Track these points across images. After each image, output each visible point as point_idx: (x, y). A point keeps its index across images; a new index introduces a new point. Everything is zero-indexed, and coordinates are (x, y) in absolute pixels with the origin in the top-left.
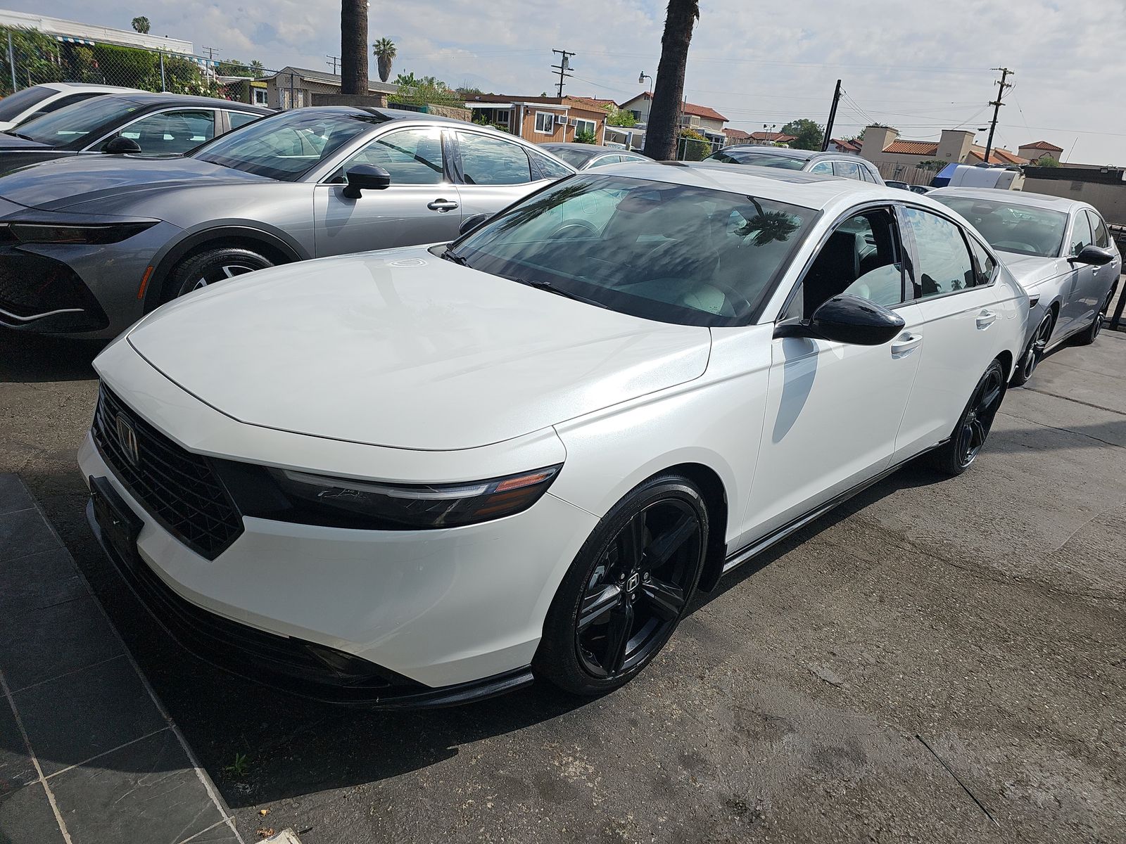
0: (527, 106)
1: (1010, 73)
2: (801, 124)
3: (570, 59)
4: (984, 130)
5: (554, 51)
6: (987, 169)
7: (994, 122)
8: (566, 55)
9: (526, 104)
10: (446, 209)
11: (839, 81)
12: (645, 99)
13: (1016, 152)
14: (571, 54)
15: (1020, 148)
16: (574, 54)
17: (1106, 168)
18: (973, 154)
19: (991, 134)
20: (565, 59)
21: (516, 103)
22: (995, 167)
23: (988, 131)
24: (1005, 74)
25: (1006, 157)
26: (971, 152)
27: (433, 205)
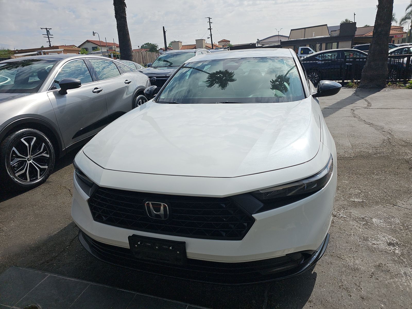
0: (44, 52)
1: (211, 18)
2: (147, 45)
3: (50, 31)
4: (209, 38)
5: (42, 28)
6: (218, 50)
7: (211, 35)
8: (48, 30)
9: (43, 51)
10: (99, 92)
11: (163, 27)
12: (88, 43)
13: (218, 44)
14: (50, 29)
15: (218, 42)
16: (51, 29)
17: (251, 44)
18: (207, 46)
19: (211, 39)
20: (48, 31)
21: (39, 51)
22: (220, 49)
23: (210, 38)
24: (209, 19)
25: (216, 46)
26: (206, 46)
27: (94, 91)
